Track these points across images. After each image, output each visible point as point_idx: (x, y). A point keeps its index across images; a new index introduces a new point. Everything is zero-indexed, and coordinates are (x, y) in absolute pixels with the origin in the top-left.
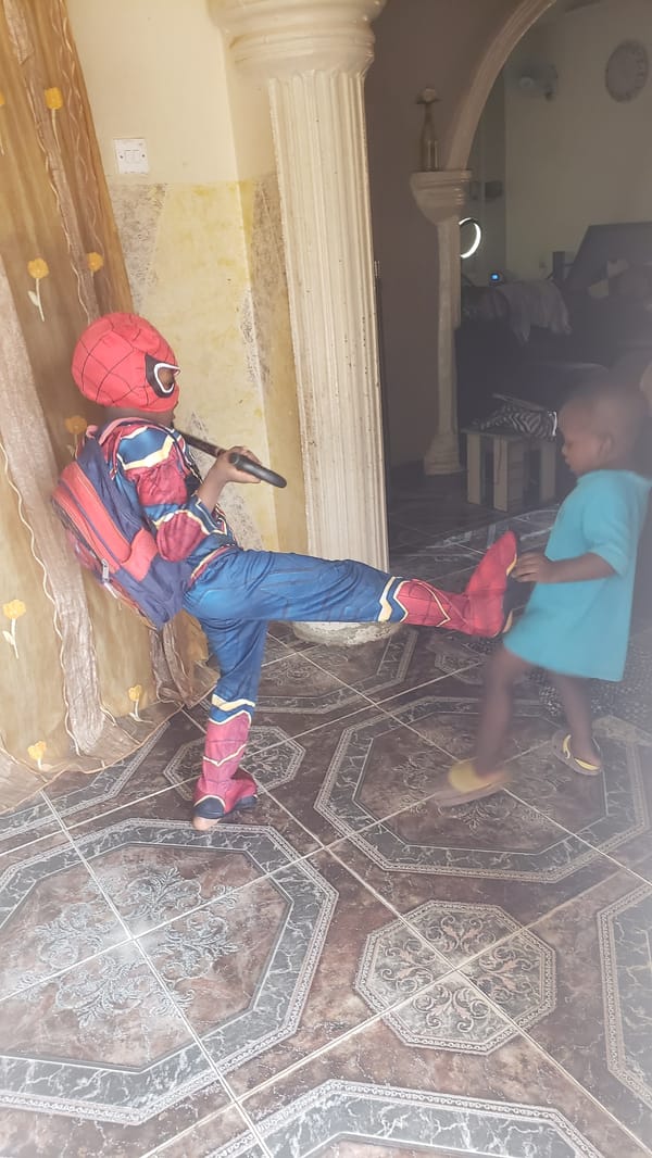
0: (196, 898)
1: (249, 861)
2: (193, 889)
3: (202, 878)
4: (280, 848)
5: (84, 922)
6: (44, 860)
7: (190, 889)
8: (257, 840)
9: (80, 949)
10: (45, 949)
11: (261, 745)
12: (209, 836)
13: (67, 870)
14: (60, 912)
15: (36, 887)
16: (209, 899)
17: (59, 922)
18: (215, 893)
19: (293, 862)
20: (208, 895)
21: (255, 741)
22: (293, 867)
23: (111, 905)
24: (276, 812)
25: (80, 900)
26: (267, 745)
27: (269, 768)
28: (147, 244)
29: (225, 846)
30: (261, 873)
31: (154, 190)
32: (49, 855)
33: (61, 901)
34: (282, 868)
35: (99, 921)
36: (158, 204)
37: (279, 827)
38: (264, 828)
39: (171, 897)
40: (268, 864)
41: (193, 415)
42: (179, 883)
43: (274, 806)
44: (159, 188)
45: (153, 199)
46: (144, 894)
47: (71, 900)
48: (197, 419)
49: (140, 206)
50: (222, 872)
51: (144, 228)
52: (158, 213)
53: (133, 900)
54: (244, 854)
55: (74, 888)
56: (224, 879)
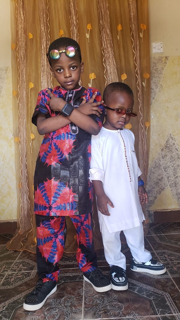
0: (119, 313)
1: (151, 305)
2: (120, 308)
3: (126, 305)
4: (169, 304)
5: (69, 304)
6: (71, 276)
7: (119, 307)
8: (159, 297)
9: (60, 316)
10: (48, 310)
11: (175, 260)
12: (138, 288)
13: (76, 282)
14: (63, 297)
15: (62, 284)
16: (125, 316)
17: (61, 300)
18: (129, 314)
19: (174, 314)
20: (125, 314)
21: (173, 258)
22: (173, 317)
23: (83, 302)
24: (173, 288)
25: (73, 295)
26: (178, 260)
27: (176, 269)
28: (160, 75)
29: (143, 294)
30: (155, 313)
31: (164, 58)
32: (74, 274)
33: (67, 293)
34: (167, 315)
35: (75, 306)
36: (166, 63)
37: (172, 295)
38: (164, 293)
39: (108, 308)
40: (160, 310)
41: (171, 135)
42: (115, 303)
43: (173, 285)
44: (166, 58)
45: (164, 61)
46: (99, 302)
47: (70, 294)
48: (172, 136)
49: (159, 63)
50: (136, 306)
51: (160, 70)
52: (165, 66)
53: (93, 303)
54: (150, 301)
55: (74, 289)
56: (136, 309)
